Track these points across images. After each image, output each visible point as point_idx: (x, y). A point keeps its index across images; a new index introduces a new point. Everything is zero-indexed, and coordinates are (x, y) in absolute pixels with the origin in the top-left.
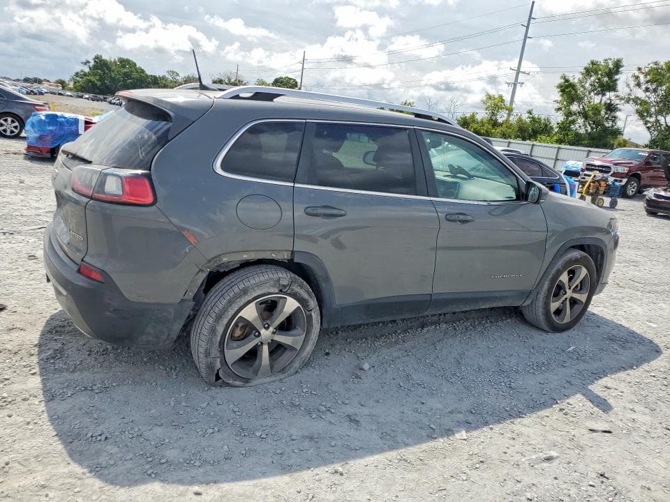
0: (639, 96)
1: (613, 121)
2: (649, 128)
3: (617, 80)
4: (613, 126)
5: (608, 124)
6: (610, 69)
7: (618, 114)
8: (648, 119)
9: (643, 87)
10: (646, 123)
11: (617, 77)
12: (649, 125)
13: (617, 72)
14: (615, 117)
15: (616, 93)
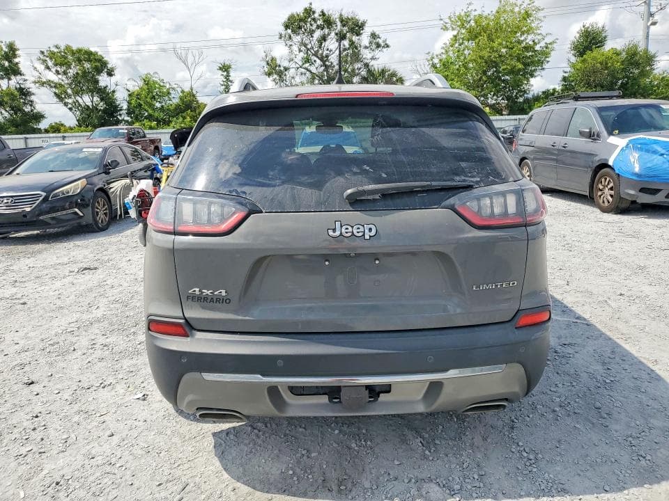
0: (52, 79)
1: (31, 105)
2: (71, 109)
3: (17, 63)
4: (32, 110)
5: (27, 109)
6: (5, 52)
7: (33, 98)
8: (67, 100)
9: (54, 70)
10: (66, 104)
11: (16, 60)
12: (70, 106)
13: (15, 56)
14: (31, 101)
15: (23, 77)
